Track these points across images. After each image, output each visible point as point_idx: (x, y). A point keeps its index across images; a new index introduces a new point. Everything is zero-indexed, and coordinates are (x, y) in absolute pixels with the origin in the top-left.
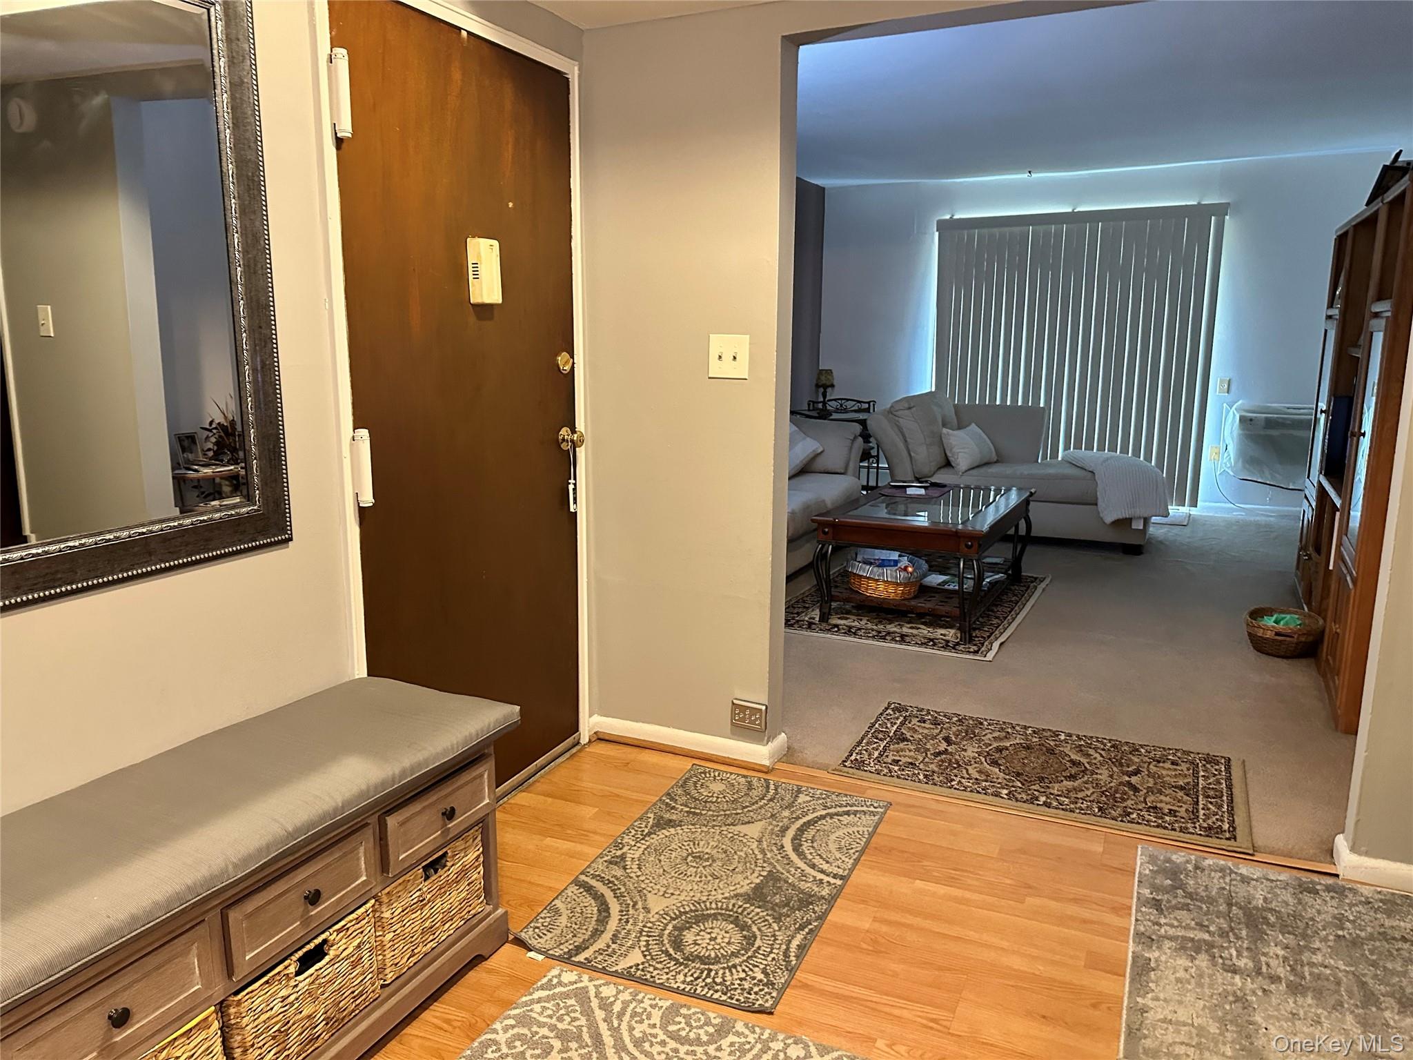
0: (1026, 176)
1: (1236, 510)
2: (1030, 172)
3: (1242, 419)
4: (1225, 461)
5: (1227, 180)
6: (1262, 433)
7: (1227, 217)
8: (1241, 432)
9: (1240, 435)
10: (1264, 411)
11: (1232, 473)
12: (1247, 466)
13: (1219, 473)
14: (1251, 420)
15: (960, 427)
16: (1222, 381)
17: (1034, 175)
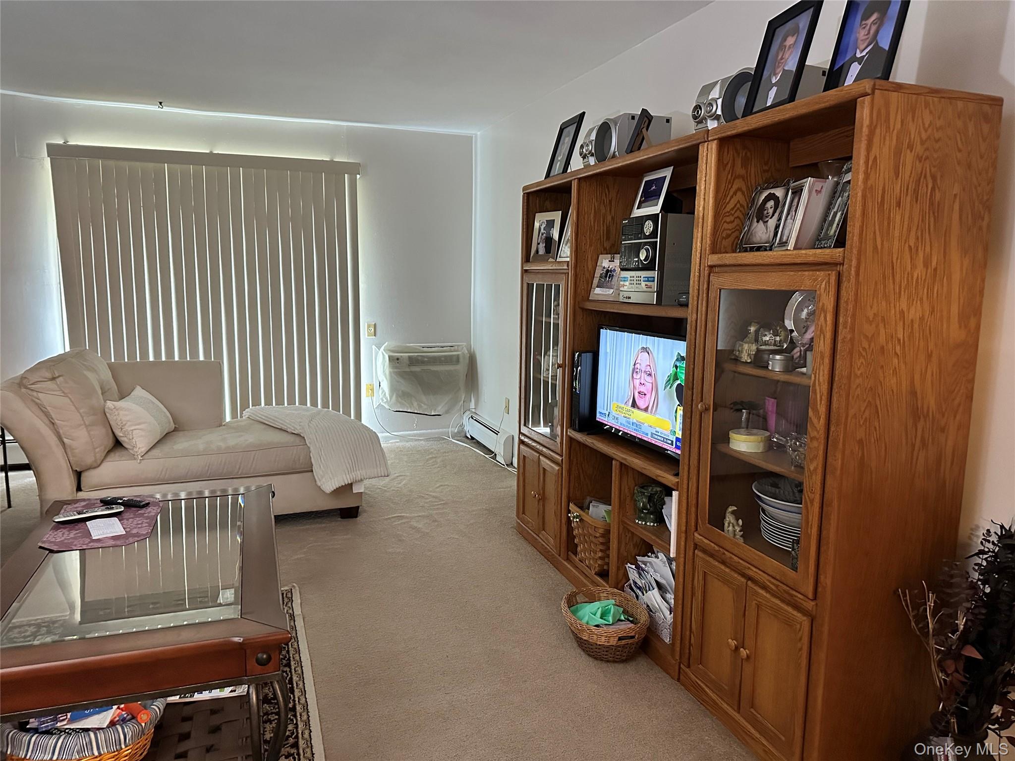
0: (155, 108)
1: (392, 438)
2: (161, 103)
3: (391, 359)
4: (381, 397)
5: (353, 140)
6: (408, 370)
7: (358, 176)
8: (391, 370)
9: (390, 373)
10: (406, 351)
11: (387, 407)
12: (400, 400)
13: (375, 407)
14: (398, 359)
15: (122, 396)
16: (369, 326)
17: (166, 109)
